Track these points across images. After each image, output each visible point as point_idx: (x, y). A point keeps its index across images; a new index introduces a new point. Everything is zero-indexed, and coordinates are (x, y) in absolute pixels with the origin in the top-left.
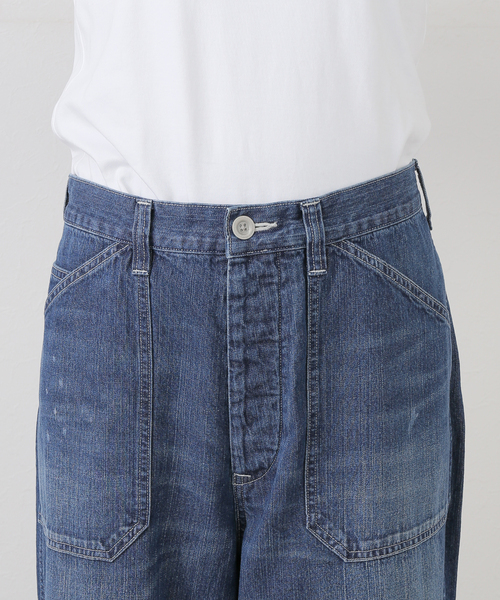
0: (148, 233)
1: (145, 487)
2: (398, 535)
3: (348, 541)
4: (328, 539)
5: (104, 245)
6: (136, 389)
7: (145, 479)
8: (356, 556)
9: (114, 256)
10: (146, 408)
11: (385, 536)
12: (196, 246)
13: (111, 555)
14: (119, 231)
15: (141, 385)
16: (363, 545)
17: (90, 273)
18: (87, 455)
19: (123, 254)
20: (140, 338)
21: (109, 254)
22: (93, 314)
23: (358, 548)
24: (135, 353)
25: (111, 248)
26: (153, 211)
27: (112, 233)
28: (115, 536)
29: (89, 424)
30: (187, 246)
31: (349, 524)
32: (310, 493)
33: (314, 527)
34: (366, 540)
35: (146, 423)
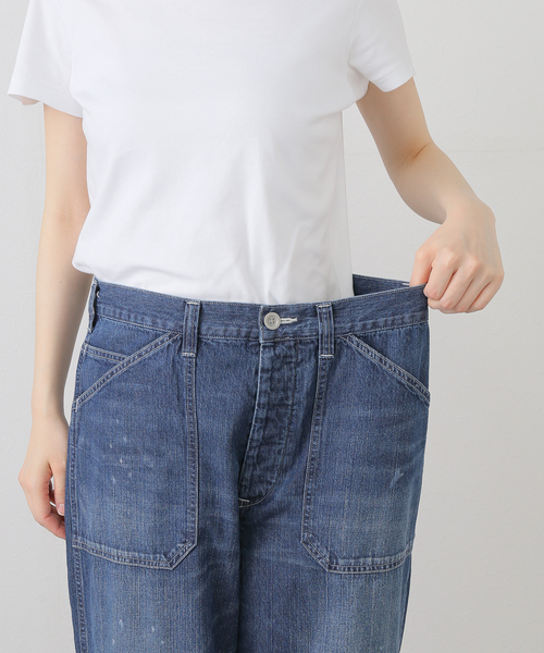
0: (196, 325)
1: (193, 516)
2: (370, 559)
3: (330, 558)
4: (316, 553)
5: (157, 336)
6: (185, 442)
7: (193, 510)
8: (335, 569)
9: (167, 343)
10: (194, 456)
11: (359, 558)
12: (235, 333)
13: (171, 565)
14: (171, 324)
15: (189, 440)
16: (341, 562)
17: (146, 356)
18: (150, 491)
19: (174, 341)
20: (187, 404)
21: (162, 342)
22: (149, 387)
23: (337, 564)
24: (184, 415)
25: (165, 337)
26: (201, 308)
27: (164, 326)
28: (174, 550)
29: (151, 469)
30: (227, 334)
31: (332, 546)
32: (306, 518)
33: (306, 543)
34: (344, 558)
35: (194, 468)
